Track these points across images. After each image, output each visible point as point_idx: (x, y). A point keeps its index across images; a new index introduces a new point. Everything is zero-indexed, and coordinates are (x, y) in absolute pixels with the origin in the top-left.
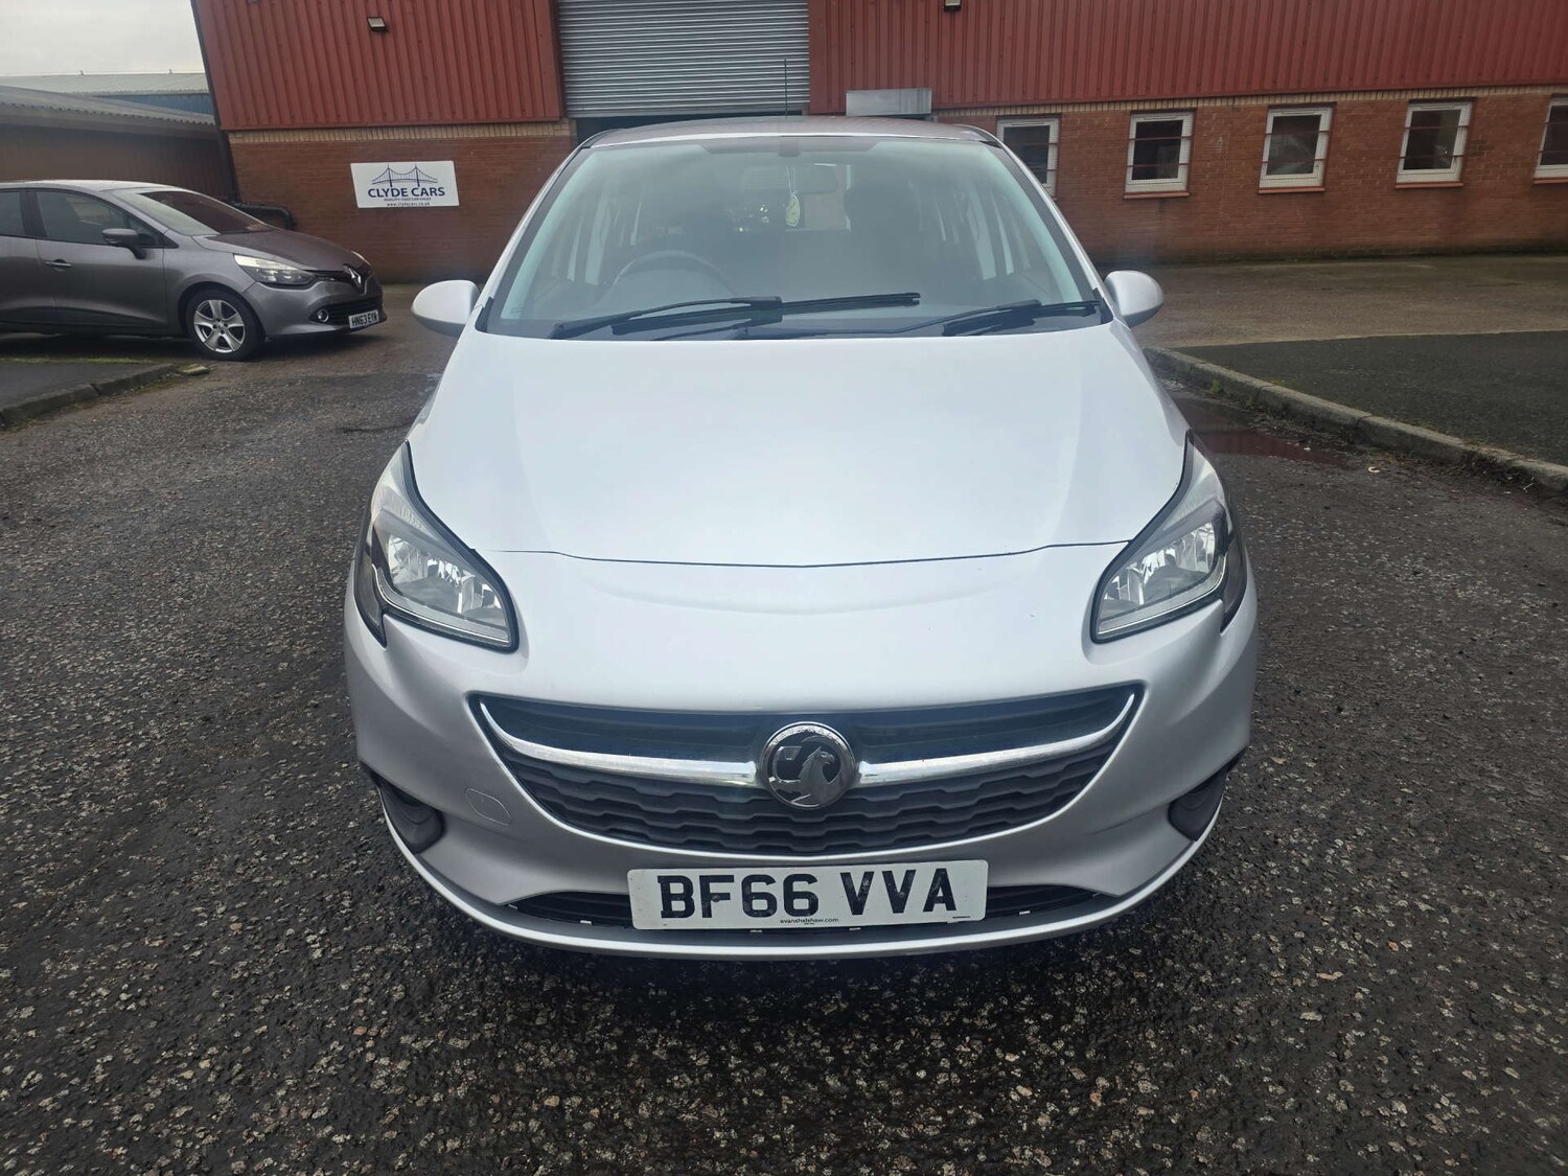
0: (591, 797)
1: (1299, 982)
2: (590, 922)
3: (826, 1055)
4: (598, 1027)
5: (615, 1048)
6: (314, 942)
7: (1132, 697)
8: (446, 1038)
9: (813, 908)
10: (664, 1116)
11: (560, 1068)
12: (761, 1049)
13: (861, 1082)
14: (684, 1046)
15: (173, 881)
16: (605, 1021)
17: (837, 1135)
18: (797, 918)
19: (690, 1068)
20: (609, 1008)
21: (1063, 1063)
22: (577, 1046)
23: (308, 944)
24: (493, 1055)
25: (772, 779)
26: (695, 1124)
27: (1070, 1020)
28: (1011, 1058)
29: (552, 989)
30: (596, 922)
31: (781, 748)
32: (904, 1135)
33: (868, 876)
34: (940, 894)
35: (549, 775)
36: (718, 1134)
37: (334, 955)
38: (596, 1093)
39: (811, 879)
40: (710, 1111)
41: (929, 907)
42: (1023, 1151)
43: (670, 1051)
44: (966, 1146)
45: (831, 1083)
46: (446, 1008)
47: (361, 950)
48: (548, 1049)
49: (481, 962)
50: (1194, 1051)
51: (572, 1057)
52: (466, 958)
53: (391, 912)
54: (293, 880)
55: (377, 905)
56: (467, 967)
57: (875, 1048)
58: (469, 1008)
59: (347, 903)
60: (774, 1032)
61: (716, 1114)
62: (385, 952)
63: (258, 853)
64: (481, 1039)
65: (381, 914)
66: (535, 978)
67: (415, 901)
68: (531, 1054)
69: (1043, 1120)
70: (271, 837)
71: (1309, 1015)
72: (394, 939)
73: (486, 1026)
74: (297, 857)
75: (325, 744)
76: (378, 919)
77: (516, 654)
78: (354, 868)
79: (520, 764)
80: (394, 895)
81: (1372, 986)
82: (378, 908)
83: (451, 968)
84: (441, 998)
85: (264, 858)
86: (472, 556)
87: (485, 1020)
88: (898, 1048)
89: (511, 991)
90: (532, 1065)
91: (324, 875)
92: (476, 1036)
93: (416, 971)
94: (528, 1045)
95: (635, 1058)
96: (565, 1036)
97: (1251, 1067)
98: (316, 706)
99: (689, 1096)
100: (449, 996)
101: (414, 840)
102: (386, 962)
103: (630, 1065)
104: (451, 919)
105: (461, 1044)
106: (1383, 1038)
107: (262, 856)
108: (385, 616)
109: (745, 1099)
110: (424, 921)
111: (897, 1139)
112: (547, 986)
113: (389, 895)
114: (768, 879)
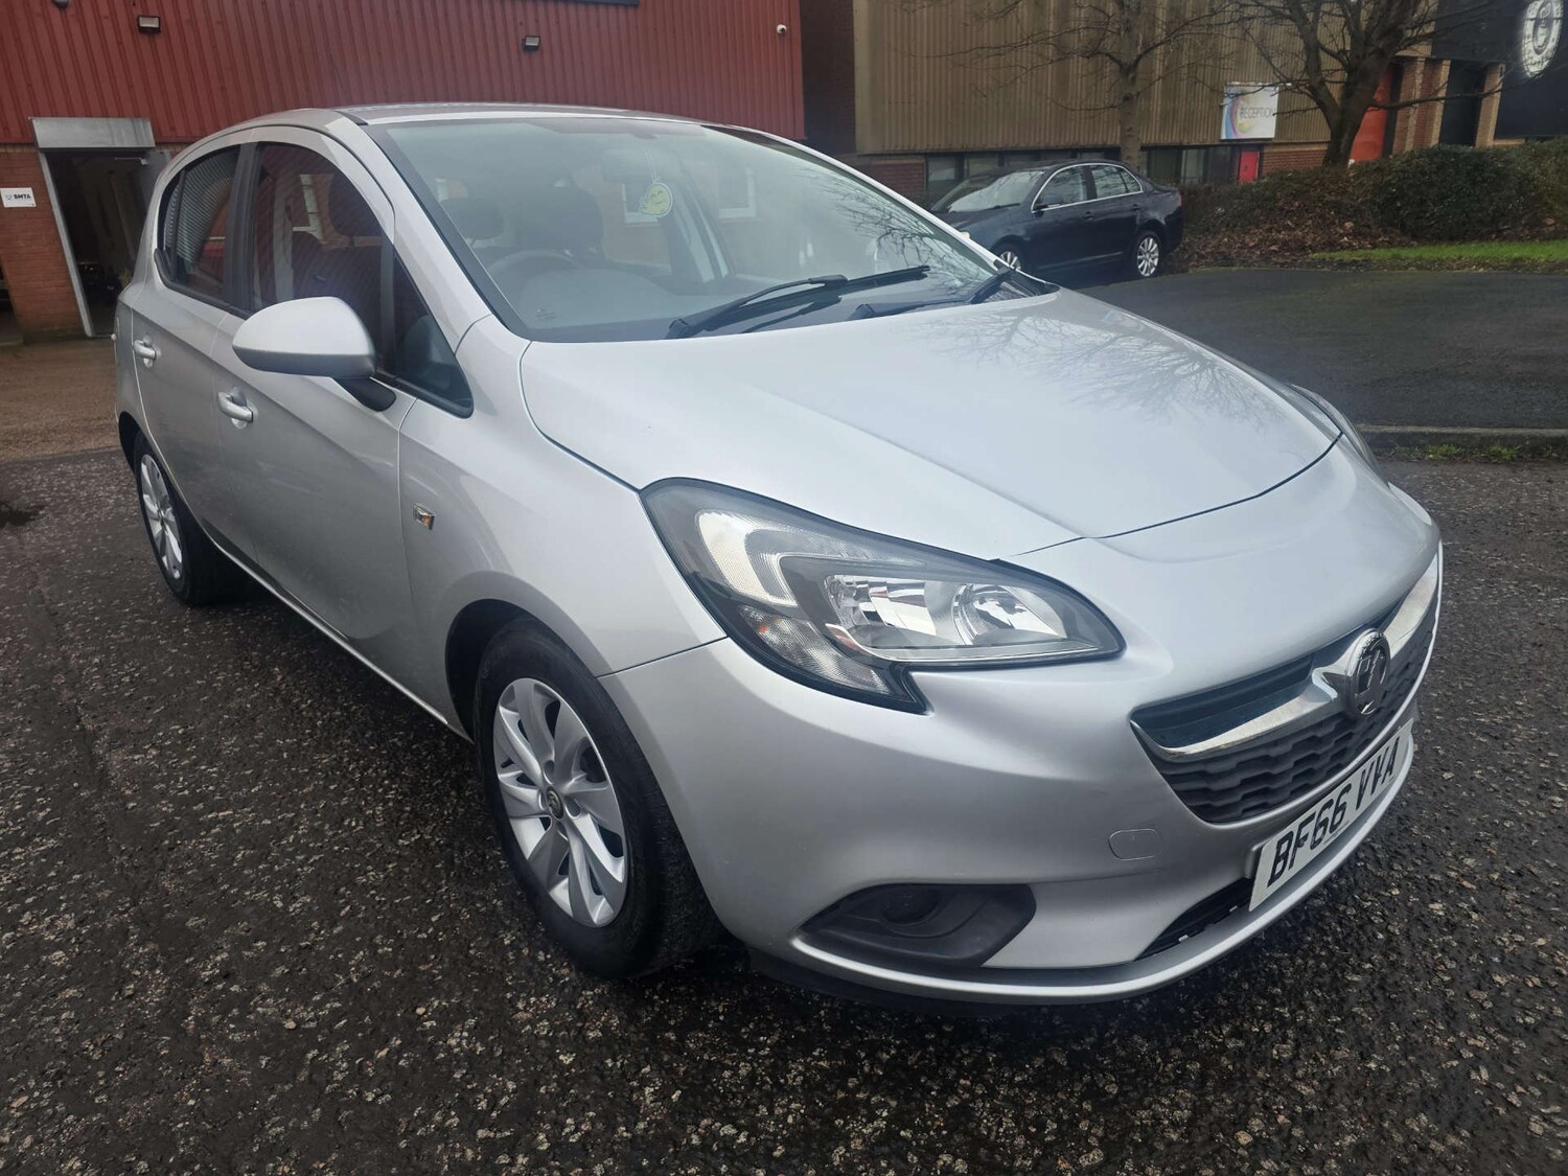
2: (1186, 936)
9: (1342, 817)
16: (1152, 1051)
17: (1420, 1008)
18: (1334, 832)
19: (1267, 1039)
20: (1137, 1039)
21: (1419, 876)
22: (1175, 1084)
24: (1135, 1144)
25: (1356, 695)
26: (1347, 1070)
28: (1396, 892)
29: (1068, 1058)
30: (1191, 934)
31: (1362, 661)
32: (1446, 978)
33: (1371, 765)
34: (1391, 762)
36: (1372, 1065)
38: (1254, 1107)
39: (1348, 787)
40: (1337, 1055)
41: (1383, 780)
42: (1500, 940)
43: (1233, 1035)
44: (1478, 958)
45: (1355, 979)
46: (1020, 1141)
47: (838, 1159)
48: (1162, 1105)
49: (968, 1083)
50: (1447, 828)
51: (1188, 1095)
52: (949, 1088)
53: (793, 1106)
54: (612, 1154)
55: (763, 1110)
56: (967, 1096)
57: (1330, 939)
58: (1041, 1126)
59: (729, 1130)
60: (1263, 974)
61: (1343, 1053)
62: (864, 1141)
63: (504, 1159)
64: (1100, 1140)
65: (785, 1116)
66: (1039, 1062)
67: (794, 1077)
68: (1156, 1119)
69: (1475, 916)
70: (481, 1133)
71: (1447, 775)
72: (846, 1124)
73: (1084, 1126)
74: (567, 1130)
75: (338, 1005)
76: (790, 1120)
77: (1129, 653)
78: (662, 1095)
79: (1177, 773)
80: (760, 1088)
81: (1435, 742)
82: (771, 1111)
83: (955, 1107)
84: (997, 1137)
85: (522, 1160)
86: (999, 566)
87: (1074, 1124)
88: (1339, 929)
89: (1044, 1083)
90: (1175, 1125)
91: (641, 1125)
92: (1093, 1141)
93: (928, 1133)
94: (1144, 1114)
95: (1225, 1061)
96: (1150, 1085)
97: (1479, 820)
98: (226, 976)
99: (1308, 1056)
100: (1001, 1130)
101: (967, 952)
102: (886, 1149)
103: (1230, 1067)
104: (866, 1069)
105: (1096, 1156)
106: (1489, 768)
107: (513, 1159)
108: (915, 674)
109: (1337, 1030)
110: (844, 1088)
111: (1447, 985)
112: (1061, 1060)
113: (756, 1093)
114: (1330, 803)
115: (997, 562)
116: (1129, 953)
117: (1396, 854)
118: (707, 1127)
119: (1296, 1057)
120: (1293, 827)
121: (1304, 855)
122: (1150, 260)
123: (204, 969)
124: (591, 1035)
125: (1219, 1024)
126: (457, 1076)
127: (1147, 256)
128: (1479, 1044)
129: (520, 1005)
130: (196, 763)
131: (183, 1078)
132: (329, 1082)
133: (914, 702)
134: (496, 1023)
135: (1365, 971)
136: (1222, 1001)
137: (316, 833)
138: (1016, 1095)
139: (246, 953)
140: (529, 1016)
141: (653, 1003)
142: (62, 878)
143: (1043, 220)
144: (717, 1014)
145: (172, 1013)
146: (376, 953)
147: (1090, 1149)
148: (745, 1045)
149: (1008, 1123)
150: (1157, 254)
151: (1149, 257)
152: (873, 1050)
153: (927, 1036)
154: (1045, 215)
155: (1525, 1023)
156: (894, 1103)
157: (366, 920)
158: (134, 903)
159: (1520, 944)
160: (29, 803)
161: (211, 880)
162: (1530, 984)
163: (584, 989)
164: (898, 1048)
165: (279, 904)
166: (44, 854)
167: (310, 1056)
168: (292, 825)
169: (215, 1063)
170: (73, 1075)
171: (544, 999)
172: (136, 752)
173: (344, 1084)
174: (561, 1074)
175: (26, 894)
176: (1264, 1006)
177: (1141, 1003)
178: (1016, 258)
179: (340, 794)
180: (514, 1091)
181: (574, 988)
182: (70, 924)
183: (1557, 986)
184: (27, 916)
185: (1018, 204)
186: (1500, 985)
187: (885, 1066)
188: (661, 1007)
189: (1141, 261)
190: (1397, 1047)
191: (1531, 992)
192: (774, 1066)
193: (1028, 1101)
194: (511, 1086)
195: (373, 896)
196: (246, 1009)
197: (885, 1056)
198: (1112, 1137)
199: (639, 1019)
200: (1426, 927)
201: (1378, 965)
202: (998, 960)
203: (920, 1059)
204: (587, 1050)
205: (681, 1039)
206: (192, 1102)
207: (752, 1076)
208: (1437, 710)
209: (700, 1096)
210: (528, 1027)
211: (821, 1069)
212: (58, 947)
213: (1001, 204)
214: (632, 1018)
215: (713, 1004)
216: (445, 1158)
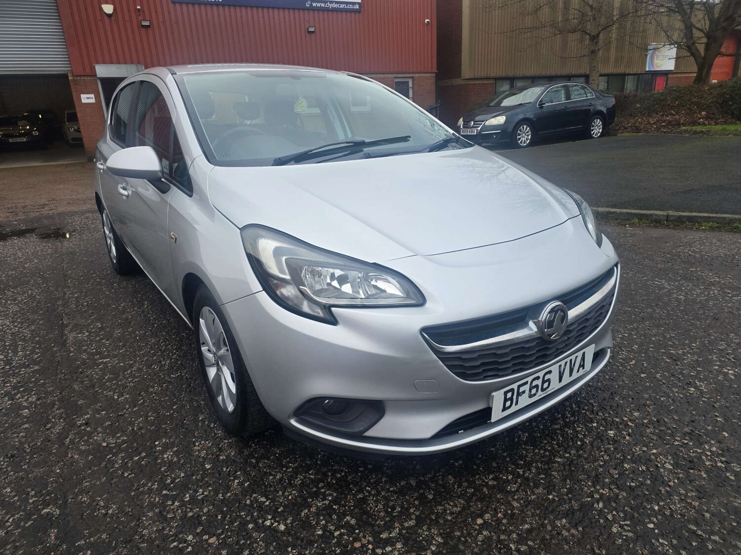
0: (478, 363)
1: (629, 367)
2: (463, 431)
3: (544, 453)
4: (456, 487)
5: (473, 490)
6: (272, 524)
7: (615, 267)
8: (402, 525)
9: (549, 385)
10: (524, 502)
11: (463, 509)
12: (522, 462)
13: (567, 455)
14: (496, 476)
15: (130, 541)
16: (455, 483)
17: (584, 475)
18: (543, 392)
19: (508, 482)
20: (450, 477)
21: (609, 419)
22: (459, 497)
23: (270, 526)
24: (431, 520)
25: (546, 330)
26: (538, 498)
27: (593, 406)
28: (595, 425)
29: (417, 482)
30: (465, 430)
31: (549, 315)
32: (601, 463)
33: (566, 363)
34: (582, 363)
35: (460, 359)
36: (551, 497)
37: (292, 523)
38: (490, 509)
39: (550, 372)
40: (536, 491)
41: (578, 371)
42: (635, 449)
43: (493, 479)
44: (621, 456)
45: (559, 460)
46: (382, 514)
47: (303, 514)
48: (449, 505)
49: (370, 489)
50: (632, 399)
51: (462, 502)
52: (361, 491)
53: (293, 492)
54: (213, 504)
55: (280, 493)
56: (367, 494)
57: (555, 442)
58: (393, 508)
59: (263, 499)
60: (518, 455)
61: (540, 490)
62: (317, 508)
63: (170, 503)
64: (417, 517)
65: (289, 496)
66: (403, 483)
67: (298, 481)
68: (445, 510)
69: (627, 438)
70: (164, 492)
71: (643, 375)
72: (312, 501)
73: (412, 510)
74: (198, 494)
75: (125, 438)
76: (290, 498)
77: (428, 305)
78: (241, 484)
79: (445, 358)
80: (282, 484)
81: (644, 361)
82: (283, 494)
83: (360, 498)
84: (374, 511)
85: (177, 503)
86: (376, 266)
87: (408, 509)
88: (561, 439)
89: (401, 492)
90: (452, 513)
91: (229, 494)
92: (413, 517)
93: (345, 508)
94: (440, 508)
95: (485, 489)
96: (448, 496)
97: (650, 396)
98: (87, 424)
99: (523, 491)
100: (376, 509)
101: (357, 429)
102: (324, 512)
103: (487, 492)
104: (329, 480)
105: (412, 523)
106: (665, 373)
107: (174, 503)
108: (333, 309)
109: (541, 481)
110: (317, 486)
111: (601, 466)
112: (413, 483)
113: (280, 486)
114: (538, 378)
115: (375, 264)
117: (602, 408)
118: (255, 497)
119: (517, 491)
120: (515, 386)
121: (524, 401)
122: (598, 130)
123: (79, 421)
124: (221, 458)
125: (489, 474)
126: (163, 469)
127: (596, 127)
128: (604, 492)
129: (197, 444)
130: (102, 339)
131: (58, 461)
132: (112, 468)
133: (332, 320)
134: (186, 450)
135: (565, 457)
136: (494, 465)
137: (140, 370)
138: (388, 496)
139: (97, 416)
140: (199, 448)
141: (250, 447)
142: (37, 380)
143: (544, 110)
144: (276, 453)
145: (62, 437)
146: (147, 419)
147: (411, 519)
148: (282, 466)
149: (380, 506)
150: (601, 127)
151: (597, 128)
152: (335, 472)
153: (360, 469)
154: (544, 108)
155: (630, 485)
156: (335, 494)
157: (148, 406)
158: (61, 393)
159: (644, 451)
160: (33, 352)
161: (93, 386)
162: (640, 469)
163: (225, 439)
164: (346, 472)
165: (116, 397)
166: (32, 372)
167: (108, 457)
168: (131, 366)
169: (72, 457)
170: (18, 457)
171: (207, 442)
172: (80, 333)
173: (118, 469)
174: (204, 472)
175: (21, 387)
176: (512, 468)
178: (528, 128)
179: (154, 355)
180: (183, 477)
181: (221, 439)
182: (34, 400)
183: (653, 471)
184: (19, 395)
185: (530, 103)
186: (626, 468)
187: (338, 480)
188: (254, 449)
189: (593, 130)
190: (565, 490)
191: (639, 472)
192: (291, 476)
193: (392, 498)
194: (182, 475)
195: (154, 396)
196: (90, 437)
197: (339, 476)
198: (423, 516)
199: (243, 453)
200: (602, 440)
201: (573, 455)
202: (369, 433)
203: (353, 478)
204: (218, 464)
205: (257, 463)
206: (58, 471)
207: (281, 479)
208: (652, 346)
209: (258, 485)
210: (197, 453)
211: (310, 479)
212: (27, 408)
213: (522, 103)
214: (241, 452)
215: (276, 449)
216: (147, 500)
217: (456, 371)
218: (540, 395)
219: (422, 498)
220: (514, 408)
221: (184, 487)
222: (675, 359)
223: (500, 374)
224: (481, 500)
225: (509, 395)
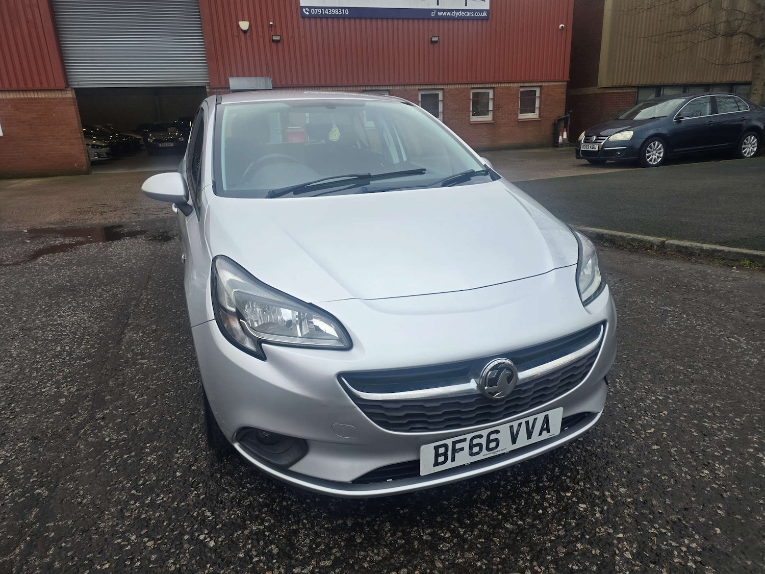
0: (402, 414)
1: (643, 436)
2: (391, 480)
3: (497, 516)
4: (389, 535)
5: (403, 541)
6: (205, 538)
7: (602, 326)
8: (318, 563)
9: (497, 445)
10: (449, 564)
11: (384, 559)
12: (469, 522)
13: (520, 522)
14: (434, 531)
15: (87, 531)
16: (389, 531)
17: (527, 547)
18: (490, 452)
19: (444, 539)
20: (388, 524)
21: (588, 490)
22: (386, 546)
23: (202, 541)
24: (348, 563)
25: (486, 388)
26: (465, 562)
27: (578, 473)
28: (569, 494)
29: (353, 524)
30: (394, 479)
31: (490, 372)
32: (553, 538)
33: (520, 425)
34: (545, 427)
36: (479, 564)
37: (222, 541)
38: (411, 564)
39: (497, 432)
40: (467, 555)
41: (540, 434)
42: (600, 529)
43: (430, 534)
44: (578, 534)
45: (508, 526)
46: (305, 549)
47: (236, 535)
48: (373, 552)
49: (306, 522)
50: (628, 472)
51: (387, 552)
52: (297, 522)
53: (238, 512)
54: (166, 511)
55: (227, 510)
56: (301, 526)
57: (514, 507)
58: (318, 545)
59: (209, 514)
60: (469, 513)
61: (471, 555)
62: (251, 532)
63: (132, 502)
64: (336, 558)
65: (232, 514)
66: (340, 522)
67: (247, 503)
68: (366, 557)
69: (598, 515)
70: (133, 492)
71: (655, 447)
72: (250, 524)
73: (334, 551)
74: (159, 498)
75: (126, 436)
76: (232, 517)
77: (354, 350)
78: (198, 496)
79: (365, 405)
80: (232, 502)
81: (666, 430)
82: (229, 512)
83: (293, 529)
84: (299, 545)
85: (137, 504)
87: (331, 549)
88: (523, 504)
89: (333, 531)
90: (371, 561)
91: (183, 504)
92: (332, 557)
93: (275, 536)
94: (362, 553)
95: (416, 543)
96: (376, 543)
97: (651, 472)
98: (103, 418)
99: (453, 551)
100: (303, 543)
101: (283, 462)
102: (255, 537)
103: (416, 547)
104: (274, 506)
105: (328, 563)
106: (683, 448)
107: (135, 503)
108: (263, 344)
109: (478, 545)
110: (260, 511)
111: (551, 541)
112: (350, 523)
113: (229, 504)
114: (481, 436)
115: (311, 304)
116: (348, 478)
117: (587, 478)
118: (203, 511)
119: (448, 551)
120: (449, 442)
121: (463, 458)
122: (751, 148)
123: (99, 415)
124: (193, 468)
125: (428, 528)
126: (141, 470)
127: (750, 145)
128: (539, 570)
129: (179, 452)
130: (150, 341)
131: (67, 449)
132: (104, 462)
133: (261, 355)
134: (167, 457)
135: (517, 524)
136: (439, 519)
137: (167, 373)
138: (321, 532)
139: (114, 412)
140: (179, 455)
141: (223, 461)
142: (85, 372)
143: (682, 125)
144: (241, 472)
145: (80, 426)
146: (151, 421)
147: (329, 559)
148: (241, 486)
149: (308, 541)
150: (756, 145)
151: (750, 146)
154: (682, 122)
155: (572, 568)
156: (272, 521)
157: (157, 409)
158: (97, 387)
159: (609, 534)
160: (93, 346)
161: (123, 384)
162: (593, 552)
163: (204, 451)
165: (136, 397)
166: (84, 365)
167: (105, 451)
168: (161, 369)
169: (79, 446)
170: (39, 440)
171: (188, 451)
172: (136, 333)
173: (107, 464)
174: (173, 479)
175: (70, 377)
176: (455, 526)
177: (403, 510)
178: (661, 145)
179: (185, 360)
180: (154, 480)
181: (201, 449)
182: (74, 390)
183: (607, 557)
184: (65, 385)
185: (666, 116)
186: (578, 548)
187: (282, 508)
188: (224, 465)
189: (744, 148)
190: (498, 560)
191: (591, 556)
192: (244, 497)
193: (322, 535)
194: (154, 478)
195: (166, 401)
196: (100, 431)
197: (285, 503)
198: (341, 558)
199: (214, 466)
200: (568, 513)
201: (526, 523)
202: (294, 468)
203: (297, 508)
204: (188, 473)
205: (221, 478)
206: (63, 457)
207: (233, 498)
208: (685, 414)
209: (212, 501)
210: (176, 460)
211: (258, 501)
212: (66, 397)
213: (656, 116)
214: (212, 465)
216: (117, 496)
217: (377, 419)
218: (485, 454)
219: (350, 541)
220: (449, 465)
221: (150, 490)
222: (705, 433)
223: (430, 427)
224: (406, 553)
225: (442, 450)
